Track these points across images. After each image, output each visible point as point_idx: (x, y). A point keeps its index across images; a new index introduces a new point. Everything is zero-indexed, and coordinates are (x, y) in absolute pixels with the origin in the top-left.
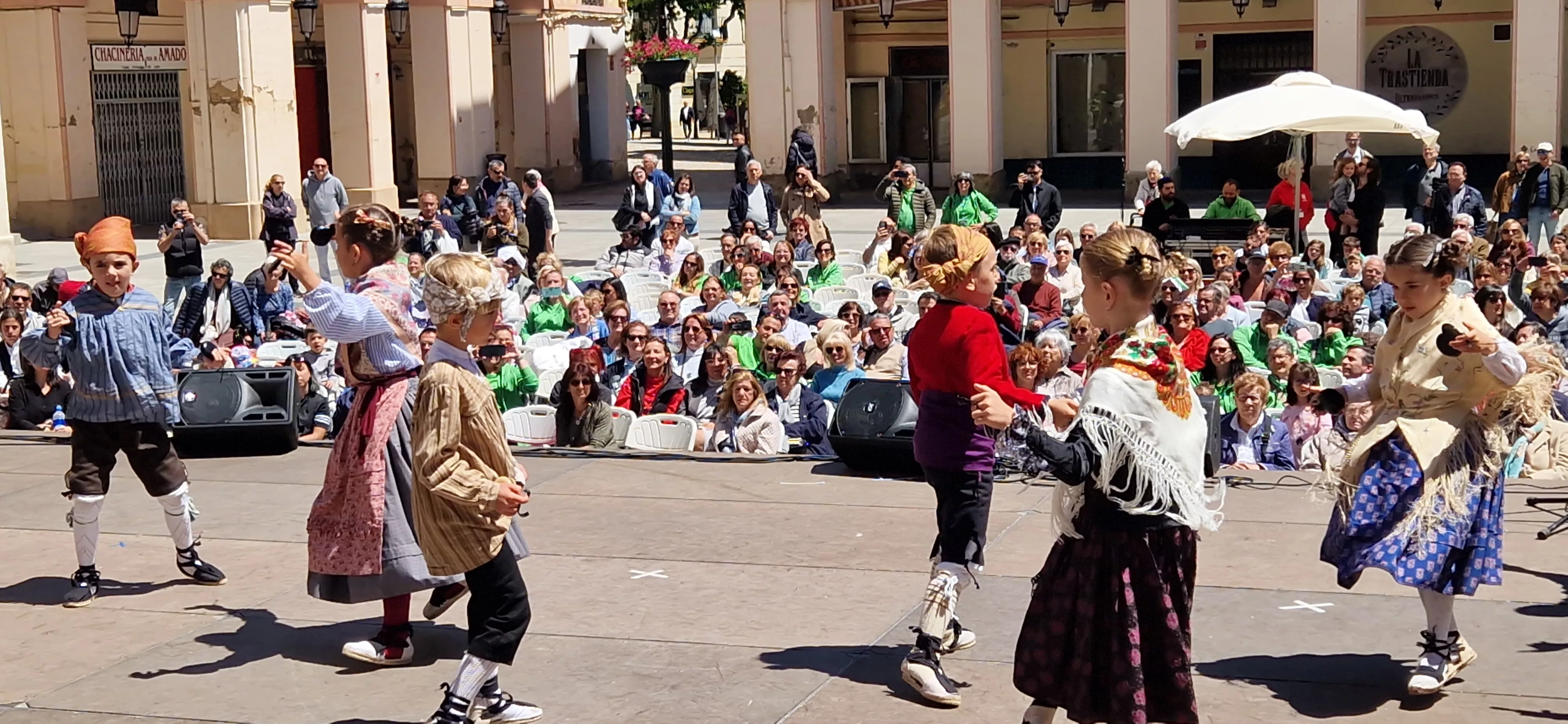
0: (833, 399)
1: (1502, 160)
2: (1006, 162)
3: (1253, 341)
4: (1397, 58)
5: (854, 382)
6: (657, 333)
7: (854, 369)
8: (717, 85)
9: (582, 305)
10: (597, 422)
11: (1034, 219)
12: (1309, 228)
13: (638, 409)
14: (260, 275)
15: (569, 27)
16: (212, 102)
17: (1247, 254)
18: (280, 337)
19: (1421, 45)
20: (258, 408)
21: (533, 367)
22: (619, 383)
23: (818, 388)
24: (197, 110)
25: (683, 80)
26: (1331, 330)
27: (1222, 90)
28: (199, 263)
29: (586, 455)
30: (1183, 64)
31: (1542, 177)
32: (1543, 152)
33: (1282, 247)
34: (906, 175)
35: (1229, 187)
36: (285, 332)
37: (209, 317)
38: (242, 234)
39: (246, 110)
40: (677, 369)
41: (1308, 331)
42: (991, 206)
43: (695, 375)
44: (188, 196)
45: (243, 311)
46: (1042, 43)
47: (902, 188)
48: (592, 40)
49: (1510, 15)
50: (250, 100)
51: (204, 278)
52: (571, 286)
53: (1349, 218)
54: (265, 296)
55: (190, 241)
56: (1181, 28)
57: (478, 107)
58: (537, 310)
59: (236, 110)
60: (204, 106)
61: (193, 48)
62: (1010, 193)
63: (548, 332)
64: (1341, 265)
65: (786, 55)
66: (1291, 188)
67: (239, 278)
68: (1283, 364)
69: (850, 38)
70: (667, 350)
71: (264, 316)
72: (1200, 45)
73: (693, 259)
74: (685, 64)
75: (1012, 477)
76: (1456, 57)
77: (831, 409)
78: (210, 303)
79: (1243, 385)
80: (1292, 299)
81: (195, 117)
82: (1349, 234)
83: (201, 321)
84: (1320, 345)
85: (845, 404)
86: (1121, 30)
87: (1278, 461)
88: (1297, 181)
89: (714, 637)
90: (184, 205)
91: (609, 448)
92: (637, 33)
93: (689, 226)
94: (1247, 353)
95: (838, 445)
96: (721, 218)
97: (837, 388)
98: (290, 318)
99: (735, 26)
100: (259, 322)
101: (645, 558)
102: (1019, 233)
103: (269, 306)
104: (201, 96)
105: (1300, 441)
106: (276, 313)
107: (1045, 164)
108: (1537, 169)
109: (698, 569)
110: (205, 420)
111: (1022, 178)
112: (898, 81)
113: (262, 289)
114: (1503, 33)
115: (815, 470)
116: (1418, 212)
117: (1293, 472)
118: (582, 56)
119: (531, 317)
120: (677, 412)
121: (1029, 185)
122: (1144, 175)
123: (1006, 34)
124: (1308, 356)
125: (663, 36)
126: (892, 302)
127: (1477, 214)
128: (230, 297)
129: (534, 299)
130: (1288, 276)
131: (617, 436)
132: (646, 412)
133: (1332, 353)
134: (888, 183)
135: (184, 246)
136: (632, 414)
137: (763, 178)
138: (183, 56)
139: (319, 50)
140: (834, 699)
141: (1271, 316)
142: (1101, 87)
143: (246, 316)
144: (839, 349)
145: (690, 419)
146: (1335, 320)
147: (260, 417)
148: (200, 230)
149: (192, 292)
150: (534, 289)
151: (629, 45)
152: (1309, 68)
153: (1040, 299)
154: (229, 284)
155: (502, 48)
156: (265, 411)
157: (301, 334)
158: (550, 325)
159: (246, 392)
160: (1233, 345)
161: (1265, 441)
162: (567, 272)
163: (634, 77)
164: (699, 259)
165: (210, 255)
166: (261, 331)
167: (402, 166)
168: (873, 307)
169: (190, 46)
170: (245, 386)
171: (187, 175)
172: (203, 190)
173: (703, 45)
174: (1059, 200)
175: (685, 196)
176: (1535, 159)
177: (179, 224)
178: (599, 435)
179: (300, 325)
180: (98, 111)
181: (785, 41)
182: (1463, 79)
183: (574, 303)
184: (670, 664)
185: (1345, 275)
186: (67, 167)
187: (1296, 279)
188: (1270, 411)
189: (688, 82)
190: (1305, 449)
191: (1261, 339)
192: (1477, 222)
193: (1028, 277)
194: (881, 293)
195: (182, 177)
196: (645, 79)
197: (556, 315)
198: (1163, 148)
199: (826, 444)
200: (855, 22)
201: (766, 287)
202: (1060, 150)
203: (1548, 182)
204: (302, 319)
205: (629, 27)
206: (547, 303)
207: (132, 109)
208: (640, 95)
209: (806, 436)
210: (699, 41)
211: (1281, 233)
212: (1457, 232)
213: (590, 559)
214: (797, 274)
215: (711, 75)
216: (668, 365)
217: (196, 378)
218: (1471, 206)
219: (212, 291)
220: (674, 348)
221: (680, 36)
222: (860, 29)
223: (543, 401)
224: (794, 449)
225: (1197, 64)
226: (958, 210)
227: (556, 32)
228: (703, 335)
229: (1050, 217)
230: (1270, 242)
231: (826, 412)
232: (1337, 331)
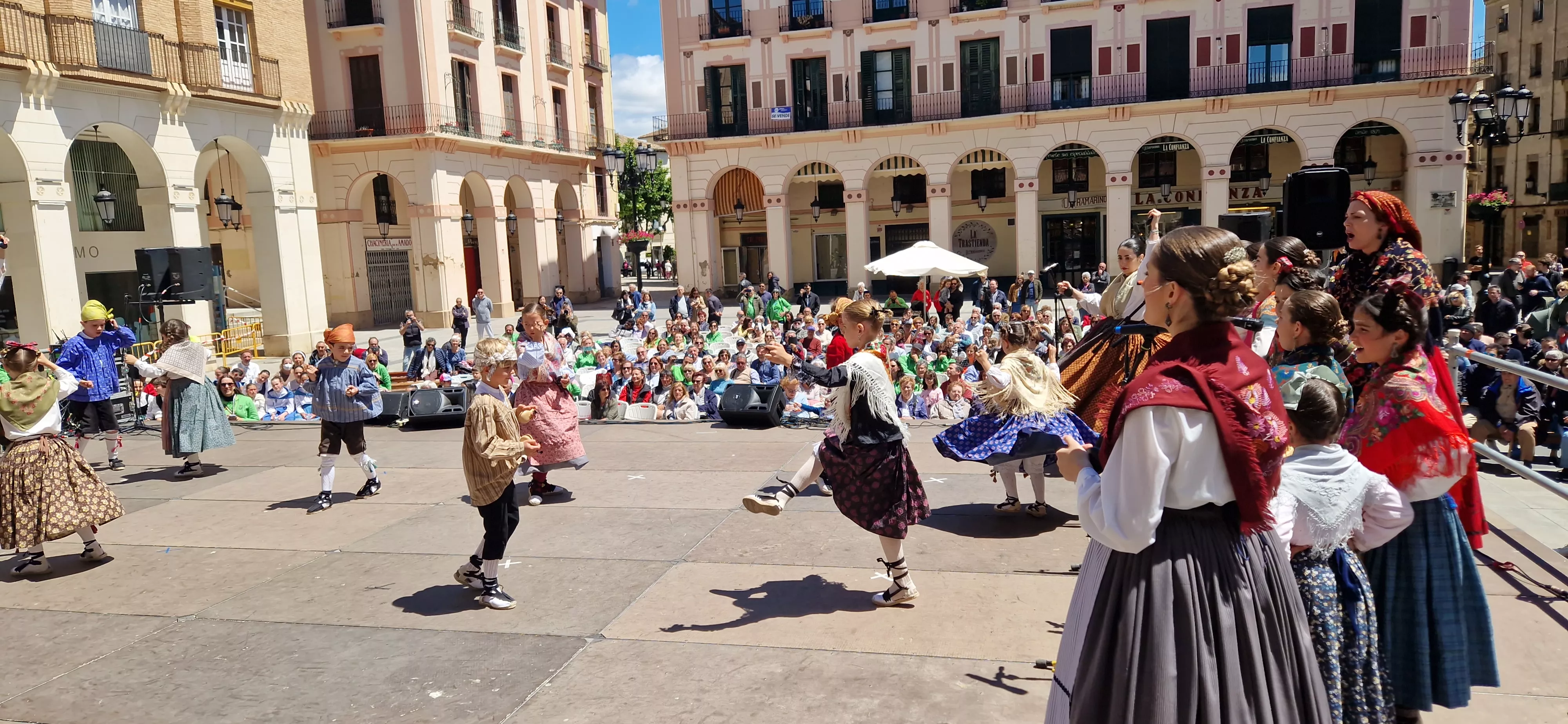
0: (720, 394)
1: (1013, 279)
2: (795, 284)
3: (907, 362)
4: (966, 235)
5: (729, 385)
6: (638, 366)
7: (729, 380)
8: (662, 252)
9: (602, 354)
10: (610, 407)
11: (808, 309)
12: (930, 311)
13: (629, 400)
14: (449, 345)
15: (592, 227)
16: (425, 264)
17: (903, 323)
18: (460, 373)
19: (976, 228)
20: (449, 406)
21: (580, 383)
22: (621, 389)
23: (712, 389)
24: (417, 268)
25: (646, 249)
26: (942, 356)
27: (891, 250)
28: (420, 340)
29: (606, 423)
30: (872, 239)
31: (1030, 285)
32: (1030, 274)
33: (919, 319)
34: (750, 291)
35: (894, 294)
36: (462, 370)
37: (425, 365)
38: (441, 325)
39: (441, 267)
40: (647, 382)
41: (931, 357)
42: (788, 304)
43: (657, 385)
44: (414, 308)
45: (442, 361)
46: (809, 230)
47: (748, 297)
48: (603, 232)
49: (1014, 214)
50: (443, 263)
51: (422, 347)
52: (597, 345)
53: (949, 306)
54: (452, 354)
55: (415, 329)
56: (871, 223)
57: (551, 264)
58: (581, 357)
59: (436, 267)
60: (420, 266)
61: (415, 239)
62: (797, 298)
63: (587, 367)
64: (945, 327)
65: (693, 238)
66: (921, 293)
67: (439, 346)
68: (922, 372)
69: (722, 229)
70: (642, 373)
71: (452, 363)
72: (879, 230)
73: (653, 331)
74: (647, 242)
75: (802, 426)
76: (992, 233)
77: (719, 398)
78: (425, 358)
79: (903, 381)
80: (924, 342)
81: (417, 272)
82: (948, 313)
83: (422, 367)
84: (937, 363)
85: (724, 395)
86: (844, 224)
87: (920, 415)
88: (925, 290)
89: (668, 505)
90: (411, 312)
91: (615, 420)
92: (625, 229)
93: (651, 317)
94: (905, 367)
95: (722, 415)
96: (666, 313)
97: (721, 388)
98: (464, 364)
99: (669, 225)
100: (450, 367)
101: (634, 470)
102: (801, 316)
103: (454, 359)
104: (419, 261)
105: (930, 406)
106: (457, 362)
107: (812, 285)
108: (1028, 282)
109: (660, 474)
110: (424, 412)
111: (802, 291)
112: (745, 249)
113: (450, 351)
114: (1012, 222)
115: (712, 426)
116: (978, 302)
117: (927, 420)
118: (599, 240)
119: (578, 360)
120: (649, 402)
121: (805, 294)
122: (857, 289)
123: (792, 226)
124: (930, 368)
125: (636, 230)
126: (745, 349)
127: (1003, 303)
128: (435, 355)
129: (579, 352)
130: (922, 332)
131: (620, 414)
132: (633, 402)
133: (942, 366)
134: (742, 294)
135: (413, 332)
136: (627, 403)
137: (685, 294)
138: (410, 243)
139: (475, 239)
140: (724, 531)
141: (916, 351)
142: (836, 250)
143: (443, 364)
144: (720, 371)
145: (654, 405)
146: (943, 352)
147: (450, 410)
148: (420, 324)
149: (417, 353)
150: (579, 347)
151: (621, 234)
152: (928, 240)
153: (812, 346)
154: (435, 349)
155: (561, 237)
156: (453, 407)
157: (469, 371)
158: (587, 364)
159: (444, 399)
160: (899, 364)
161: (914, 406)
162: (595, 339)
163: (623, 249)
164: (656, 331)
165: (425, 336)
166: (450, 370)
167: (516, 292)
168: (737, 351)
169: (413, 239)
170: (443, 397)
171: (413, 298)
172: (421, 305)
173: (655, 234)
174: (818, 301)
175: (648, 302)
176: (1027, 278)
177: (409, 321)
178: (611, 413)
179: (468, 367)
180: (370, 270)
181: (692, 231)
182: (995, 243)
183: (598, 354)
184: (648, 518)
185: (947, 331)
186: (355, 296)
187: (925, 334)
188: (916, 393)
189: (649, 251)
190: (932, 410)
191: (911, 362)
192: (1003, 306)
193: (806, 336)
194: (740, 345)
195: (411, 300)
196: (629, 250)
197: (590, 359)
198: (865, 277)
199: (717, 414)
200: (724, 222)
201: (687, 343)
202: (819, 278)
203: (1033, 288)
204: (470, 364)
205: (620, 226)
206: (585, 354)
207: (386, 269)
208: (626, 257)
209: (708, 412)
210: (653, 232)
211: (918, 313)
212: (995, 311)
213: (609, 471)
214: (702, 337)
215: (659, 248)
216: (643, 381)
217: (419, 393)
218: (1001, 299)
219: (426, 353)
220: (646, 373)
221: (644, 230)
222: (727, 225)
223: (584, 399)
224: (702, 417)
225: (878, 238)
226: (774, 306)
227: (586, 229)
228: (659, 366)
229: (815, 308)
230: (913, 317)
231: (716, 400)
232: (944, 356)
